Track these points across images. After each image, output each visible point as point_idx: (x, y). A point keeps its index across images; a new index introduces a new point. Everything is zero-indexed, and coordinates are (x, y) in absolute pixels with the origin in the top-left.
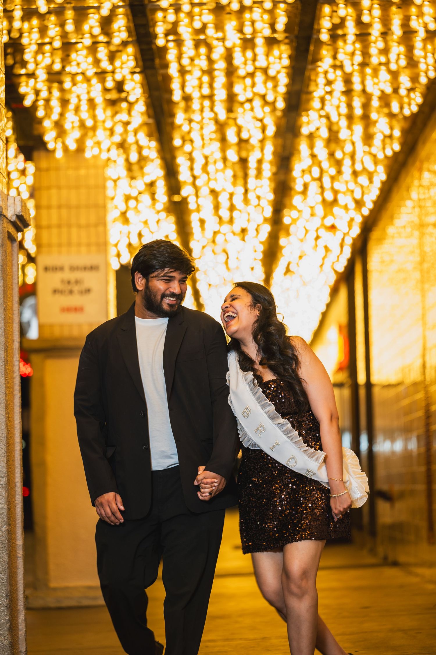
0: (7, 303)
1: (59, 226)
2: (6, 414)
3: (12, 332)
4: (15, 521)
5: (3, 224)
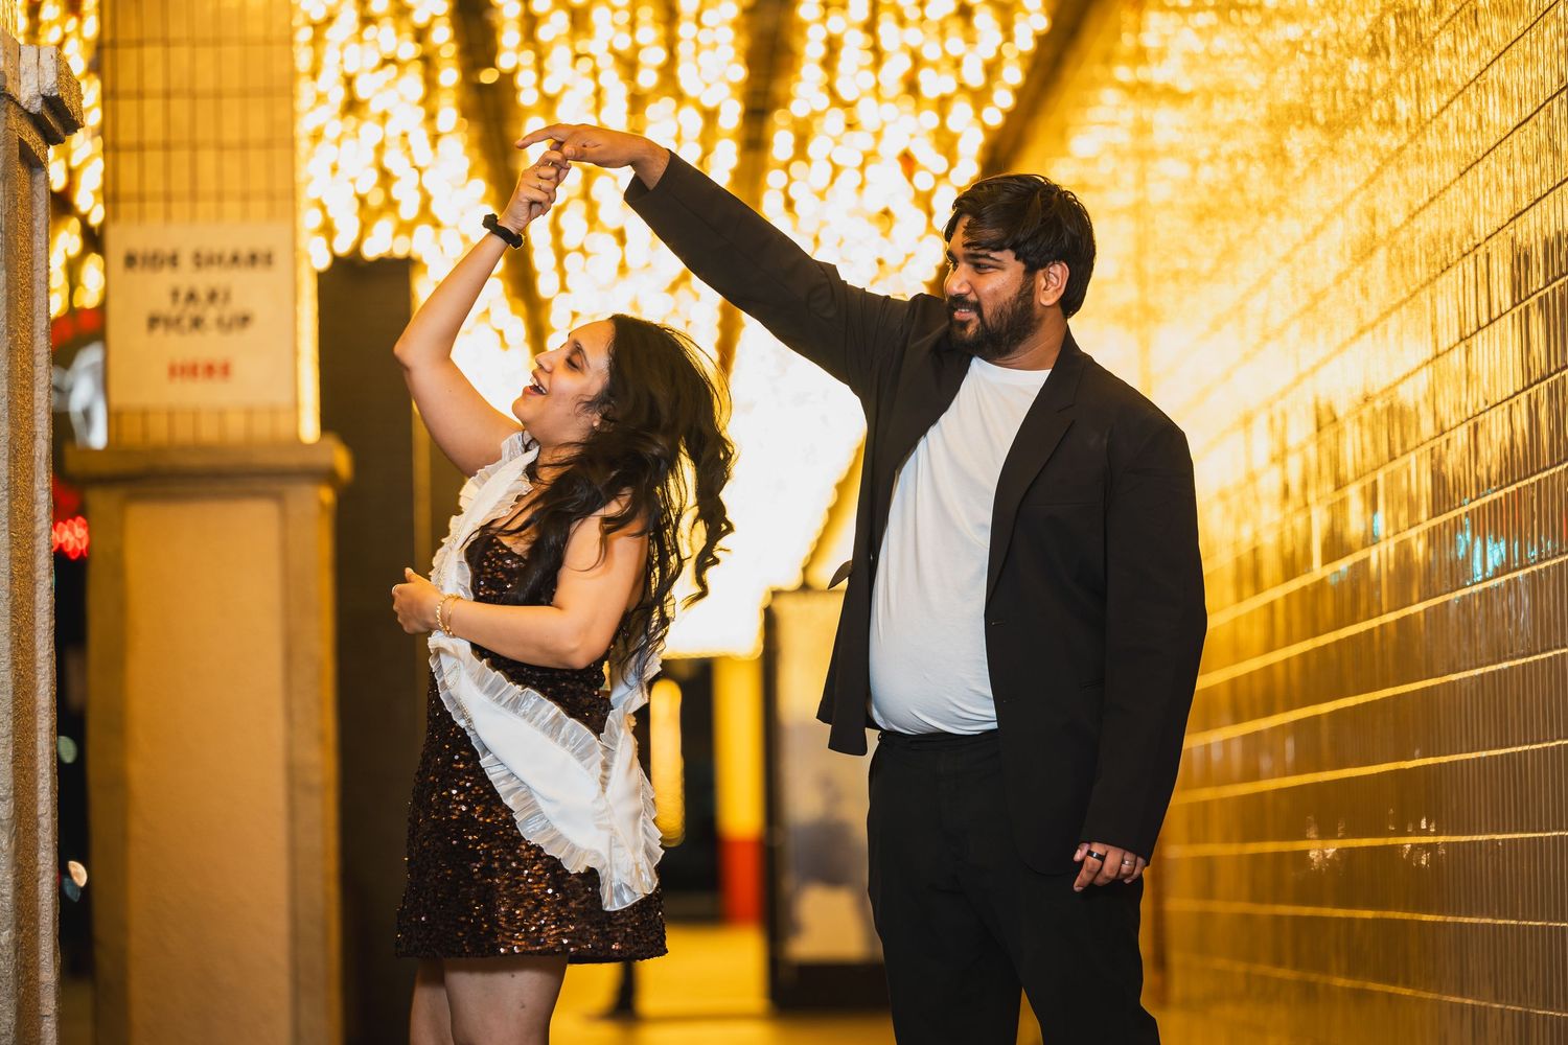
0: (16, 331)
2: (13, 629)
3: (29, 411)
4: (36, 920)
5: (6, 118)
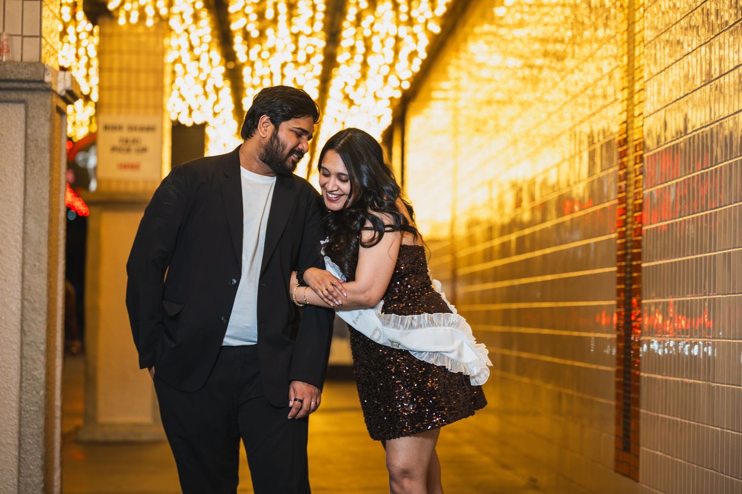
5: (52, 99)
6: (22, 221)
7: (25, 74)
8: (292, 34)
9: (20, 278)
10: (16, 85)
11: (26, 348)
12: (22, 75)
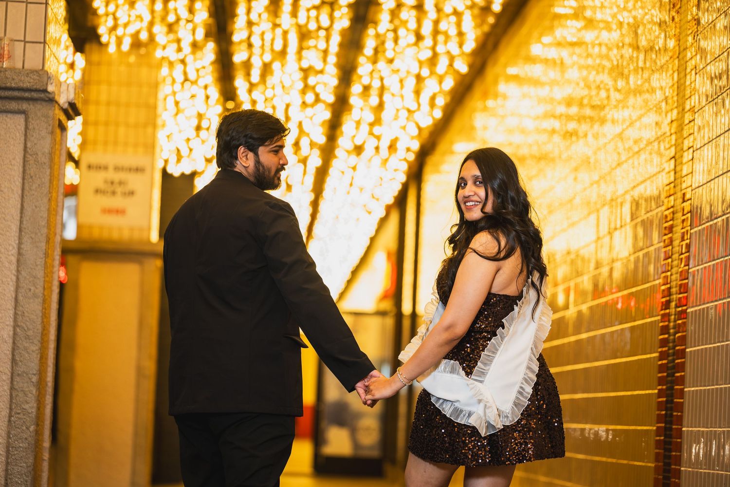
1: (107, 124)
2: (43, 309)
5: (54, 110)
6: (17, 242)
7: (27, 82)
8: (302, 69)
9: (13, 304)
10: (16, 94)
11: (17, 379)
12: (23, 83)
